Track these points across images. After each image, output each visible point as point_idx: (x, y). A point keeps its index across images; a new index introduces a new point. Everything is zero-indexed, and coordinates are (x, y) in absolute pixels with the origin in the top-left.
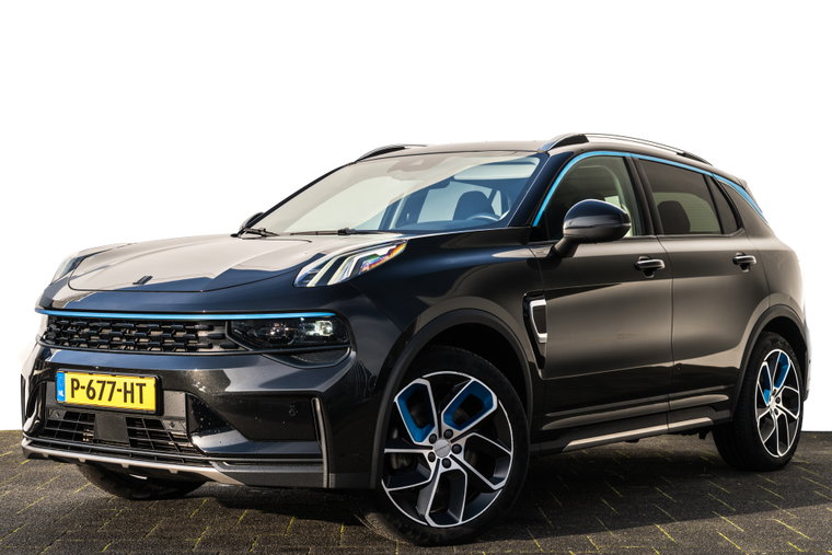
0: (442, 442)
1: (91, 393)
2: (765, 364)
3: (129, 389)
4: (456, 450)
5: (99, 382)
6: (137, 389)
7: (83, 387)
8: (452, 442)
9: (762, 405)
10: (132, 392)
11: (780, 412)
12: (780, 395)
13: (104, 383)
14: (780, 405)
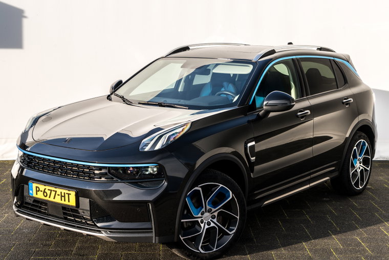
0: (207, 214)
1: (45, 194)
2: (355, 148)
3: (63, 195)
4: (213, 217)
5: (48, 190)
6: (67, 196)
7: (41, 191)
8: (211, 214)
9: (353, 166)
10: (64, 196)
11: (361, 168)
12: (361, 160)
13: (51, 190)
14: (362, 165)
